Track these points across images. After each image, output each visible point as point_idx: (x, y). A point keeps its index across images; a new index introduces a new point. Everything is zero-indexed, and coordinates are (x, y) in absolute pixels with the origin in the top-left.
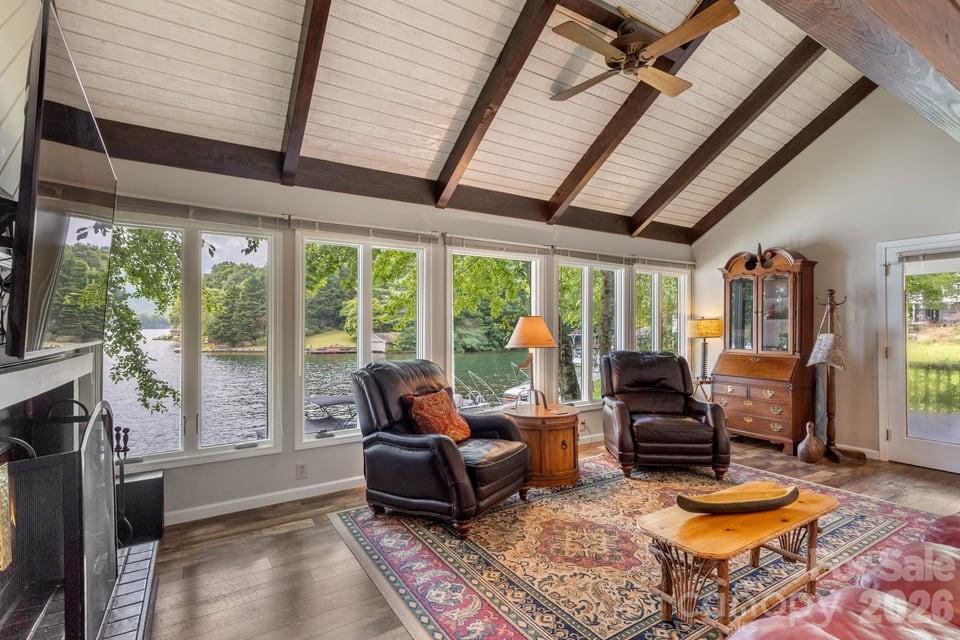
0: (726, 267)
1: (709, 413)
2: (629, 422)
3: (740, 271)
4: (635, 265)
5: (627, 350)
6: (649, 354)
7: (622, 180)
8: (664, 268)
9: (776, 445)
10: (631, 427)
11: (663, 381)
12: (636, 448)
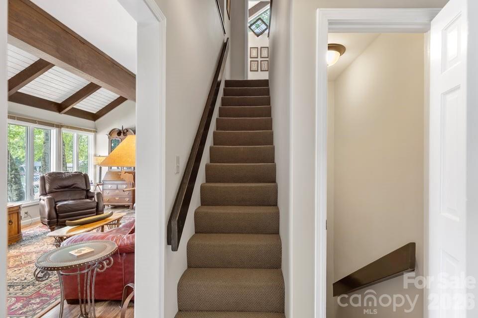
0: (110, 134)
1: (95, 196)
2: (54, 205)
3: (115, 136)
4: (62, 129)
5: (57, 171)
6: (68, 173)
7: (53, 85)
8: (80, 131)
9: (127, 206)
10: (55, 207)
11: (75, 185)
12: (58, 217)
